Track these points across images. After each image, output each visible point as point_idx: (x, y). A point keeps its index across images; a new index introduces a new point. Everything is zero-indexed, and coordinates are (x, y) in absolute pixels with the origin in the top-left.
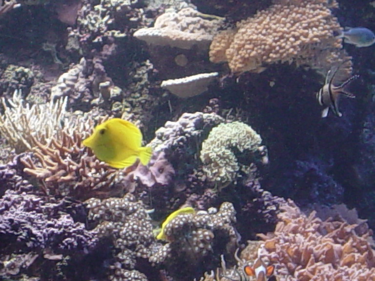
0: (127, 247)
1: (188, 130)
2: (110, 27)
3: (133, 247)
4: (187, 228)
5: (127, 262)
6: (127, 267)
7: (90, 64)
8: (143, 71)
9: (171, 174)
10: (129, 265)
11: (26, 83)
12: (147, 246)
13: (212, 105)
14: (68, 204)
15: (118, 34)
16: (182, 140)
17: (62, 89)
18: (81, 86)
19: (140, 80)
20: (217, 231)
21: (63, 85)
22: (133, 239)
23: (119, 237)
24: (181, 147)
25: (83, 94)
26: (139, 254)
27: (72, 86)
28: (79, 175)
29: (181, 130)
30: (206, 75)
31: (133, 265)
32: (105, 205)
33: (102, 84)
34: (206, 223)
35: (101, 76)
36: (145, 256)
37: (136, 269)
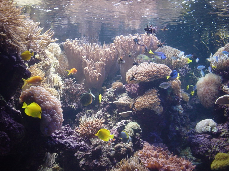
0: (105, 152)
1: (123, 124)
2: (108, 101)
3: (106, 152)
4: (120, 147)
5: (105, 155)
6: (105, 157)
7: (103, 109)
8: (116, 111)
9: (118, 134)
10: (105, 156)
11: (91, 114)
12: (110, 152)
13: (130, 119)
14: (84, 139)
15: (110, 102)
16: (121, 126)
17: (98, 115)
18: (101, 114)
19: (115, 113)
20: (127, 148)
21: (98, 114)
22: (107, 150)
23: (103, 149)
24: (121, 128)
25: (102, 116)
26: (108, 153)
27: (100, 114)
28: (88, 132)
29: (121, 124)
30: (129, 112)
31: (106, 156)
32: (100, 141)
33: (105, 114)
34: (125, 146)
35: (106, 112)
36: (109, 154)
37: (107, 157)
